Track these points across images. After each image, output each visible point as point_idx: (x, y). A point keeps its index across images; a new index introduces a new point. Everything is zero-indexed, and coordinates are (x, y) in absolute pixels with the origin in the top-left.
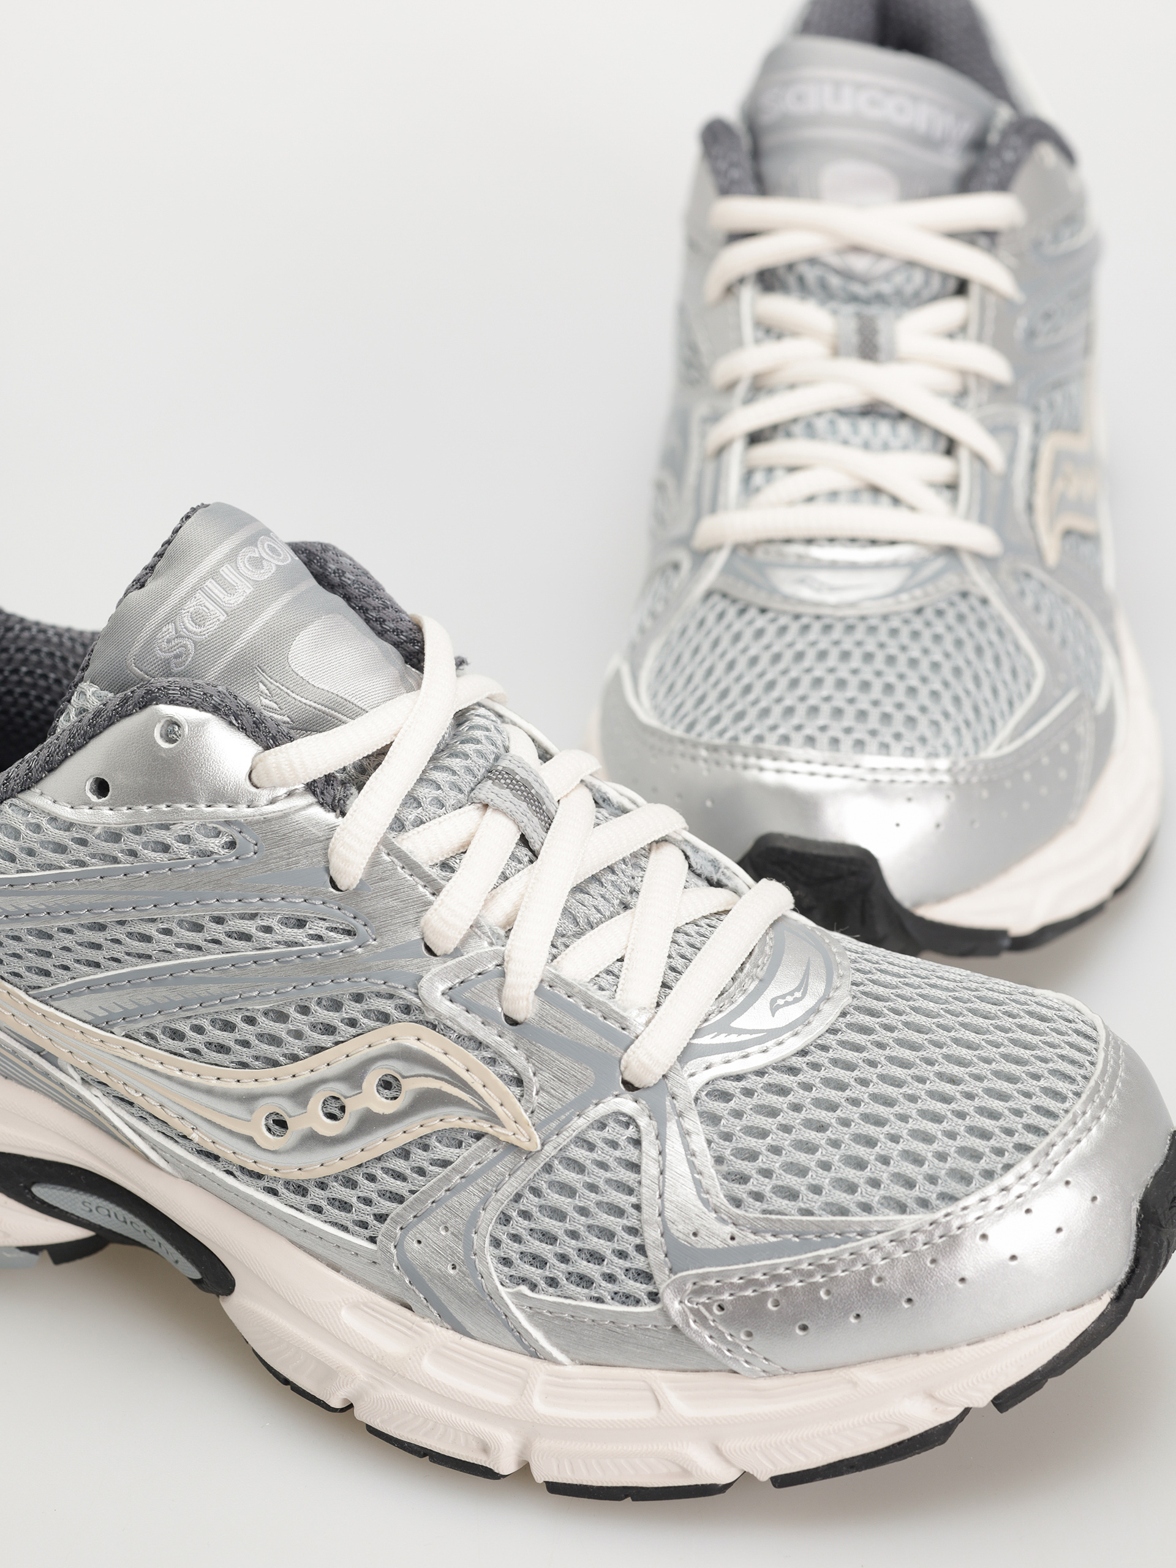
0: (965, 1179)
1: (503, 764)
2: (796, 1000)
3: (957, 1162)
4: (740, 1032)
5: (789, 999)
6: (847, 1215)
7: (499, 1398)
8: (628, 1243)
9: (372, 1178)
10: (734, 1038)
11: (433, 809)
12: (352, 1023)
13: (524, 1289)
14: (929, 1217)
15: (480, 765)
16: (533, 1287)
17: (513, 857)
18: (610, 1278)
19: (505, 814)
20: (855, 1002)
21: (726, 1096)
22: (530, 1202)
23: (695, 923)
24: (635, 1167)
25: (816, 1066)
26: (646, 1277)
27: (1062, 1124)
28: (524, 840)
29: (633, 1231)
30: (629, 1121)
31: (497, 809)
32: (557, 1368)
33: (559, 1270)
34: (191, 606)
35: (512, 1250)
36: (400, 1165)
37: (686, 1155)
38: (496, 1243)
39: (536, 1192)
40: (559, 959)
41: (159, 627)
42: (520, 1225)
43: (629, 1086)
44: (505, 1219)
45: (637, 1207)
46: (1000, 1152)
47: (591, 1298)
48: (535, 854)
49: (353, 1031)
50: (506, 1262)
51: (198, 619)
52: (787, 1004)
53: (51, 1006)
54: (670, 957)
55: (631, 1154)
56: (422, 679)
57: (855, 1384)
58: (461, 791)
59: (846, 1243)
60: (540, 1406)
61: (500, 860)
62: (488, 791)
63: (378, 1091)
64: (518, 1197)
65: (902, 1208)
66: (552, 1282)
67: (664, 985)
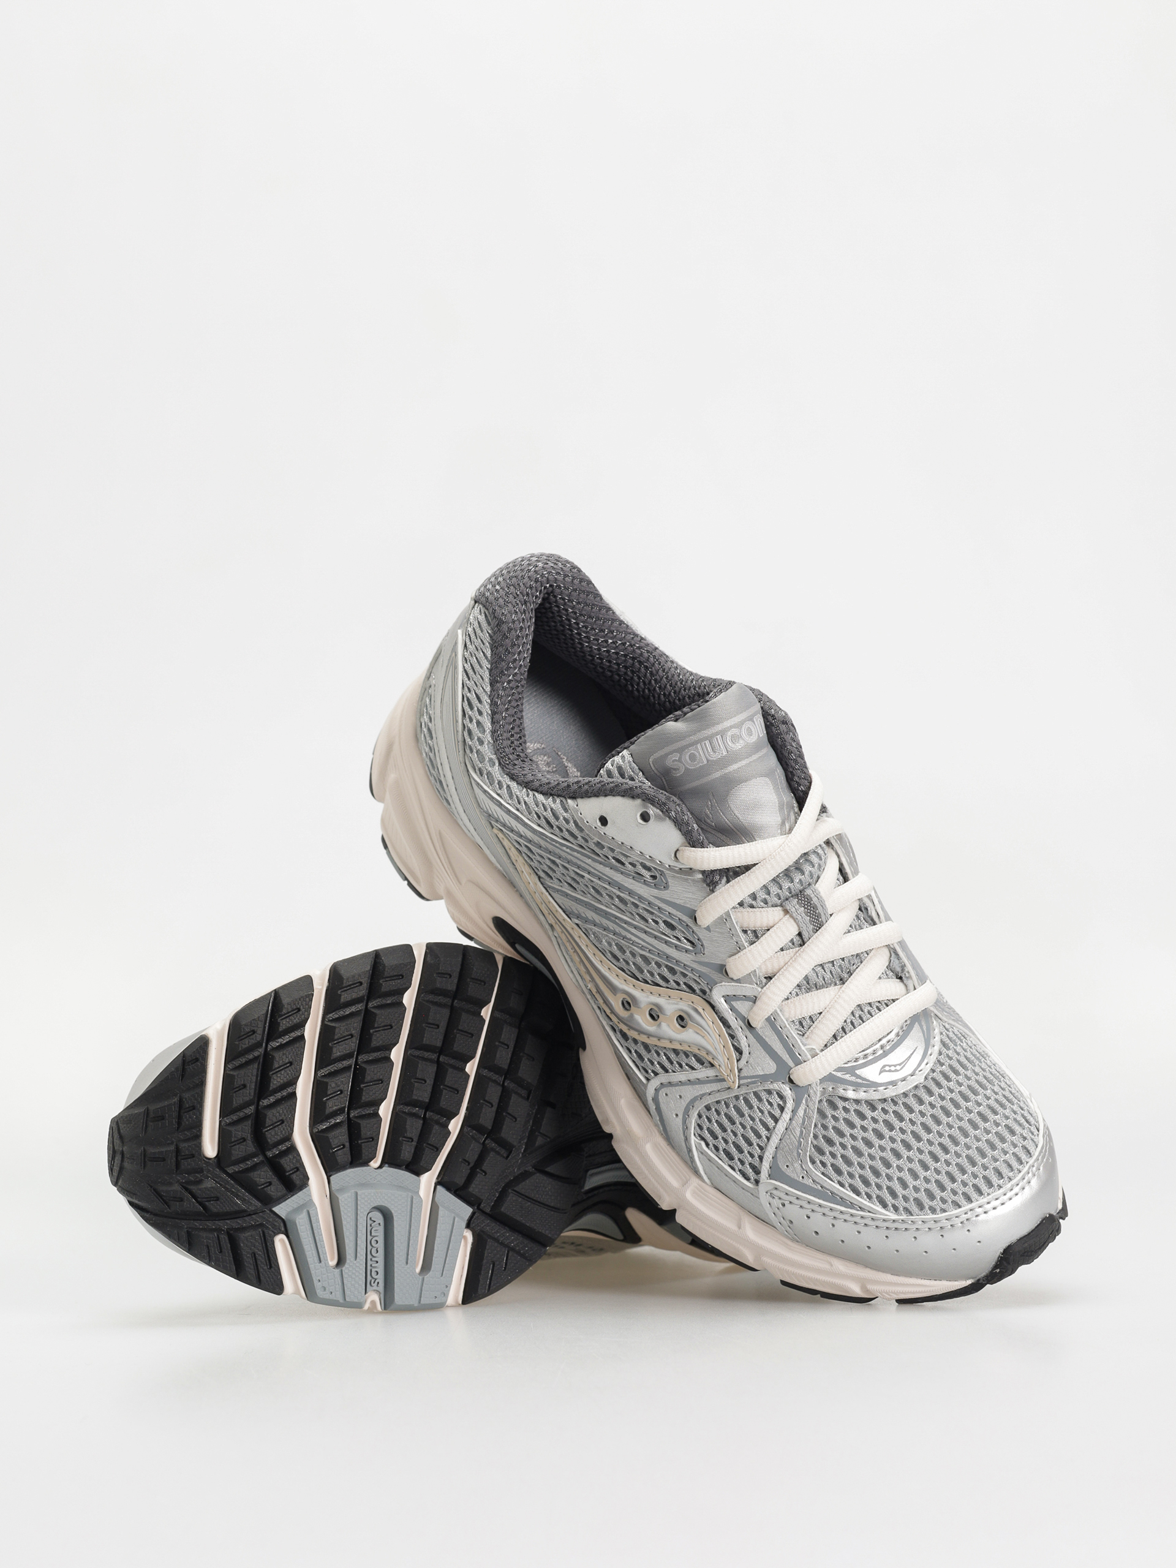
0: (920, 1205)
1: (808, 892)
2: (896, 1071)
3: (922, 1196)
4: (859, 1077)
5: (893, 1068)
6: (858, 1196)
7: (674, 1182)
8: (757, 1151)
9: (658, 1054)
10: (853, 1079)
11: (762, 904)
12: (678, 984)
13: (703, 1143)
14: (894, 1216)
15: (796, 886)
16: (707, 1145)
17: (792, 941)
18: (742, 1162)
19: (795, 921)
20: (926, 1083)
21: (834, 1106)
22: (723, 1109)
23: (870, 1004)
24: (776, 1120)
25: (885, 1111)
26: (757, 1172)
27: (982, 1200)
28: (800, 934)
29: (761, 1148)
30: (781, 1097)
31: (792, 916)
32: (703, 1184)
33: (722, 1145)
34: (692, 750)
35: (706, 1124)
36: (672, 1056)
37: (801, 1127)
38: (700, 1116)
39: (727, 1106)
40: (789, 1001)
41: (671, 753)
42: (714, 1116)
43: (791, 1081)
44: (708, 1108)
45: (768, 1139)
46: (944, 1201)
47: (730, 1166)
48: (804, 943)
49: (677, 987)
50: (700, 1127)
51: (693, 757)
52: (890, 1071)
53: (548, 891)
54: (845, 1021)
55: (777, 1113)
56: (799, 816)
57: (832, 1265)
58: (780, 899)
59: (851, 1209)
60: (689, 1195)
61: (784, 941)
62: (793, 905)
63: (677, 1019)
64: (718, 1102)
65: (885, 1206)
66: (717, 1149)
67: (835, 1037)
